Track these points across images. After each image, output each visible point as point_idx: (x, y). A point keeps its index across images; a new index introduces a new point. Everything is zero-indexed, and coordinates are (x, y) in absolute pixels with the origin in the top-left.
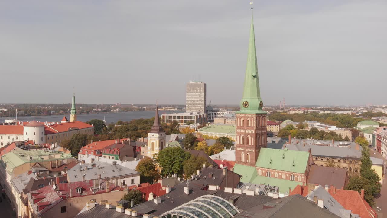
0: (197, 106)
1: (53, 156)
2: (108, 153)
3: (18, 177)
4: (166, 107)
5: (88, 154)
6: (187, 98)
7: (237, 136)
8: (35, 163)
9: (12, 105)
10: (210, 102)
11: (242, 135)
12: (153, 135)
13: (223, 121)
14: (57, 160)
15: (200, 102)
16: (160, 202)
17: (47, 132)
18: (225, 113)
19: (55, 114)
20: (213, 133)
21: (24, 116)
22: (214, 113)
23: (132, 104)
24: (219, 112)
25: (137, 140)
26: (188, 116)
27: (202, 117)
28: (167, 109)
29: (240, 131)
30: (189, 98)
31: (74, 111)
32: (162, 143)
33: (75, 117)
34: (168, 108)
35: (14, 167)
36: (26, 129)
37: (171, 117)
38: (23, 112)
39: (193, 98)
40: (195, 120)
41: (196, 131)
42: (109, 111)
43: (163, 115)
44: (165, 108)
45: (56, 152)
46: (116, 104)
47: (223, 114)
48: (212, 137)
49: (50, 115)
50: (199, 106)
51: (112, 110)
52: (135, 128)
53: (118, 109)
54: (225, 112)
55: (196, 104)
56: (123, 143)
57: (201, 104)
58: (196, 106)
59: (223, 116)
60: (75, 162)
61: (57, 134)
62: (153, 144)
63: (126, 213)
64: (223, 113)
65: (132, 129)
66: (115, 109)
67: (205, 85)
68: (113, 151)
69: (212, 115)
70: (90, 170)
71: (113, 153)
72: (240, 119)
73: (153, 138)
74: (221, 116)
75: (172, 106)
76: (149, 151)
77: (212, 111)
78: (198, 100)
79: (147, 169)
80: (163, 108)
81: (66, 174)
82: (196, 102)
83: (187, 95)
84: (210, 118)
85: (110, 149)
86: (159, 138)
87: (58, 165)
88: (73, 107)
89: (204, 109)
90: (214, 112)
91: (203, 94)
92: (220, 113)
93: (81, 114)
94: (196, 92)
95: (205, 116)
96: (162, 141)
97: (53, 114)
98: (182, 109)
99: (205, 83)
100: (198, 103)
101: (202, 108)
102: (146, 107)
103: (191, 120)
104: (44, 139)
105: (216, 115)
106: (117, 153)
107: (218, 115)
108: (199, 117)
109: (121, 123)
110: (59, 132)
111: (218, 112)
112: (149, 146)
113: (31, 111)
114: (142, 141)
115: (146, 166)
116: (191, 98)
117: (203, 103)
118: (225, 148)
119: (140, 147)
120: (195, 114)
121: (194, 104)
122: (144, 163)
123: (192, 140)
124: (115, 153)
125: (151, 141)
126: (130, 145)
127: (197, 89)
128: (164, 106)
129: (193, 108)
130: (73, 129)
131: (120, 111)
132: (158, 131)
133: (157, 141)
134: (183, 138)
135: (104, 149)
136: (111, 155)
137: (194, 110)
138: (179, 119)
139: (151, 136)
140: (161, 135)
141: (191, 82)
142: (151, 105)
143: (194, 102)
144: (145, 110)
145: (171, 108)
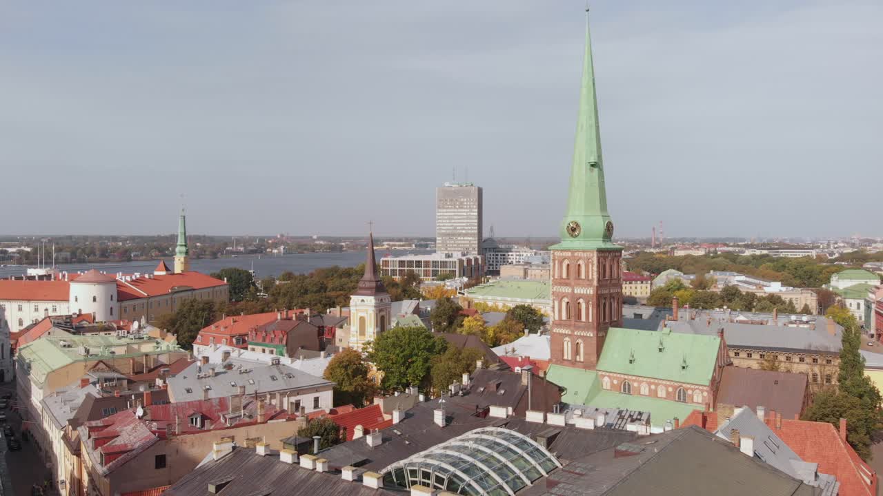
0: (462, 238)
1: (136, 347)
2: (261, 341)
3: (58, 393)
4: (391, 243)
5: (215, 344)
6: (439, 221)
7: (554, 301)
8: (96, 362)
9: (43, 238)
10: (492, 230)
11: (566, 300)
12: (363, 301)
13: (522, 273)
14: (146, 356)
15: (469, 229)
16: (379, 442)
17: (123, 296)
18: (525, 254)
19: (141, 258)
20: (499, 298)
21: (71, 263)
22: (501, 255)
23: (314, 237)
24: (511, 252)
25: (326, 313)
26: (441, 262)
27: (473, 263)
28: (393, 248)
29: (561, 290)
30: (444, 221)
31: (184, 249)
32: (383, 318)
33: (186, 263)
34: (395, 245)
35: (49, 370)
36: (76, 289)
37: (402, 263)
38: (68, 254)
39: (453, 221)
40: (457, 270)
41: (459, 293)
42: (261, 252)
43: (383, 259)
44: (387, 245)
45: (143, 338)
46: (279, 237)
47: (521, 257)
48: (497, 307)
49: (129, 260)
50: (465, 238)
51: (269, 250)
52: (322, 288)
53: (282, 247)
54: (525, 252)
55: (460, 235)
56: (294, 319)
57: (471, 235)
58: (459, 238)
59: (521, 261)
60: (187, 359)
61: (145, 301)
62: (362, 320)
63: (302, 464)
64: (521, 254)
65: (315, 289)
66: (276, 248)
67: (480, 191)
68: (273, 336)
69: (496, 258)
70: (221, 376)
71: (272, 340)
72: (561, 263)
73: (362, 307)
74: (517, 261)
75: (404, 240)
76: (353, 336)
77: (496, 249)
78: (465, 224)
79: (348, 374)
80: (383, 245)
81: (167, 386)
82: (460, 229)
83: (440, 213)
84: (491, 267)
85: (265, 331)
86: (376, 307)
87: (147, 367)
88: (181, 241)
89: (476, 246)
90: (502, 252)
91: (476, 210)
92: (514, 254)
93: (198, 258)
94: (460, 208)
95: (480, 262)
96: (382, 314)
97: (135, 258)
98: (427, 246)
99: (481, 186)
100: (464, 231)
101: (472, 242)
102: (345, 242)
103: (448, 269)
104: (115, 311)
105: (506, 260)
106: (281, 340)
107: (512, 257)
108: (465, 264)
109: (289, 277)
110: (149, 297)
111: (510, 254)
112: (354, 326)
113: (87, 251)
114: (338, 315)
115: (346, 367)
116: (448, 221)
117: (476, 232)
118: (526, 331)
119: (333, 329)
120: (457, 256)
121: (454, 235)
122: (343, 362)
123: (451, 313)
124: (277, 341)
125: (357, 313)
126: (310, 323)
127: (462, 200)
128: (386, 241)
129: (453, 244)
130: (181, 289)
131: (287, 252)
132: (374, 291)
133: (372, 312)
134: (429, 309)
135: (251, 331)
136: (267, 346)
137: (455, 247)
138: (420, 268)
139: (359, 303)
140: (382, 300)
141: (447, 184)
142: (356, 239)
143: (455, 229)
144: (344, 249)
145: (403, 246)
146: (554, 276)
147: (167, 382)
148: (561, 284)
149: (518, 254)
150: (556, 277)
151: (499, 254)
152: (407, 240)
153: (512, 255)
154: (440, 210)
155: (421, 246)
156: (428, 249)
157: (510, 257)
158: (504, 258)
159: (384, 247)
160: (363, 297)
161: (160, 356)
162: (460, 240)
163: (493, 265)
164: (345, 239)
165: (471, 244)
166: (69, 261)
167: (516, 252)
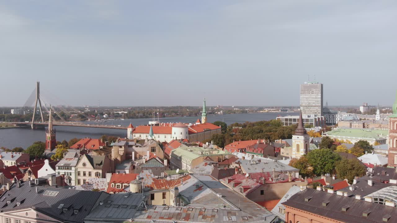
0: (313, 108)
1: (211, 152)
2: (252, 151)
3: (197, 168)
4: (269, 109)
5: (237, 152)
6: (302, 100)
7: (390, 139)
8: (206, 157)
9: (129, 108)
10: (327, 103)
11: (396, 139)
12: (298, 137)
13: (349, 125)
14: (222, 155)
15: (316, 104)
17: (190, 133)
18: (344, 115)
19: (168, 116)
20: (344, 137)
21: (143, 118)
22: (332, 116)
23: (233, 107)
24: (337, 114)
25: (275, 141)
26: (306, 119)
27: (320, 120)
28: (270, 111)
29: (393, 135)
30: (304, 100)
31: (205, 114)
32: (307, 144)
33: (206, 119)
34: (271, 110)
35: (192, 159)
36: (174, 129)
37: (286, 120)
38: (142, 115)
39: (308, 100)
40: (314, 123)
41: (323, 134)
42: (214, 113)
43: (277, 118)
44: (268, 110)
45: (213, 149)
46: (218, 106)
47: (342, 117)
48: (343, 140)
49: (164, 117)
50: (315, 108)
51: (216, 112)
52: (261, 131)
53: (222, 111)
54: (344, 114)
55: (312, 106)
56: (265, 143)
57: (317, 106)
58: (311, 108)
59: (342, 118)
60: (235, 158)
61: (196, 134)
62: (298, 146)
64: (342, 115)
65: (258, 131)
66: (219, 111)
67: (322, 85)
68: (257, 150)
69: (330, 117)
70: (258, 164)
71: (257, 152)
72: (394, 123)
73: (298, 140)
74: (340, 119)
75: (275, 108)
76: (294, 152)
77: (329, 113)
78: (315, 101)
79: (303, 167)
80: (265, 110)
81: (241, 167)
82: (312, 104)
83: (302, 96)
84: (327, 121)
85: (254, 148)
86: (304, 140)
87: (222, 159)
88: (204, 110)
89: (320, 111)
90: (332, 114)
91: (320, 95)
92: (339, 115)
93: (190, 116)
94: (312, 94)
95: (323, 119)
96: (306, 143)
97: (167, 116)
98: (286, 111)
99: (322, 83)
100: (314, 105)
101: (318, 110)
102: (247, 109)
103: (309, 123)
104: (188, 137)
105: (334, 118)
106: (261, 152)
107: (337, 117)
108: (317, 120)
109: (237, 125)
111: (337, 115)
112: (294, 147)
113: (149, 113)
114: (280, 143)
115: (302, 164)
116: (306, 100)
117: (320, 105)
118: (366, 152)
119: (279, 148)
120: (312, 117)
121: (309, 106)
122: (301, 162)
123: (329, 144)
124: (259, 152)
125: (295, 143)
126: (271, 146)
127: (313, 90)
128: (266, 108)
129: (308, 111)
130: (207, 130)
131: (224, 113)
132: (303, 133)
133: (302, 142)
134: (317, 141)
135: (247, 148)
136: (254, 154)
137: (309, 112)
138: (296, 122)
139: (296, 138)
140: (306, 138)
141: (305, 83)
142: (252, 107)
143: (310, 104)
144: (248, 112)
145: (275, 110)
146: (390, 129)
147: (241, 165)
148: (393, 132)
149: (341, 115)
150: (391, 129)
151: (331, 115)
152: (276, 108)
153: (337, 116)
154: (302, 95)
155: (284, 110)
156: (287, 112)
157: (336, 117)
158: (333, 117)
159: (266, 111)
160: (298, 136)
161: (226, 156)
162: (312, 109)
163: (328, 120)
164: (247, 107)
165: (317, 111)
166: (142, 117)
167: (340, 114)
